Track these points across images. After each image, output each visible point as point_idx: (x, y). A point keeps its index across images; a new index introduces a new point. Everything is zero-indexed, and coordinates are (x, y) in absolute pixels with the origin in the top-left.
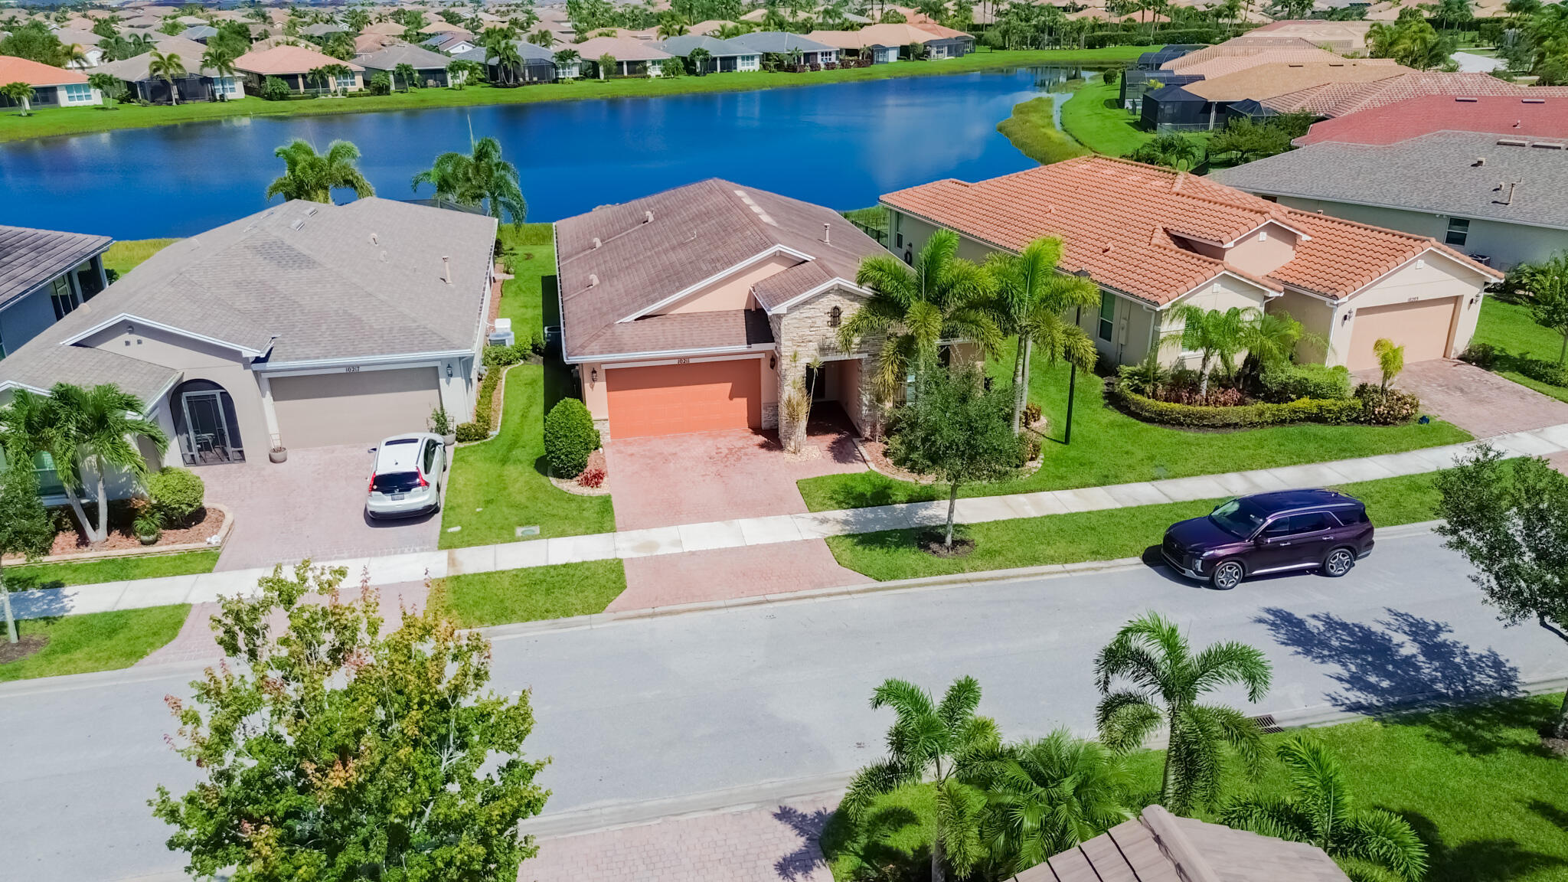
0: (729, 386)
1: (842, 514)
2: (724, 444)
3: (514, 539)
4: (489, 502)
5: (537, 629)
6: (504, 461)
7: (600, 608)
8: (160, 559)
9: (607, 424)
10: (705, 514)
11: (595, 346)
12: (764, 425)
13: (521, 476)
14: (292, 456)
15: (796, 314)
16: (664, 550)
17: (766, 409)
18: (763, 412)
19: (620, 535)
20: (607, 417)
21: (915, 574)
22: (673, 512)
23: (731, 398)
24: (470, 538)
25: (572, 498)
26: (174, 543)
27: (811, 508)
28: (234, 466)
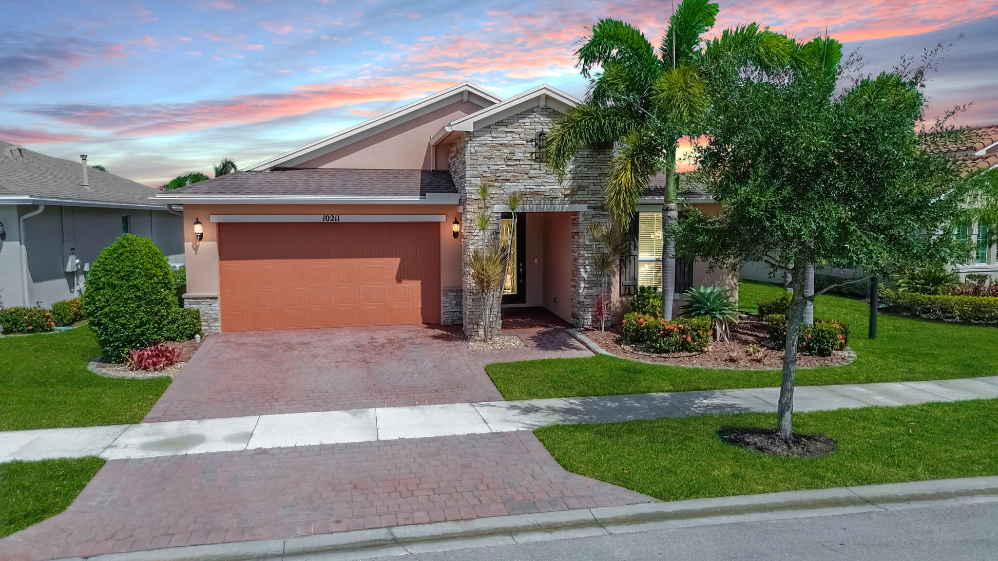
0: (396, 262)
9: (217, 306)
12: (444, 318)
15: (486, 138)
17: (447, 296)
18: (443, 298)
20: (216, 293)
23: (399, 279)
27: (506, 395)
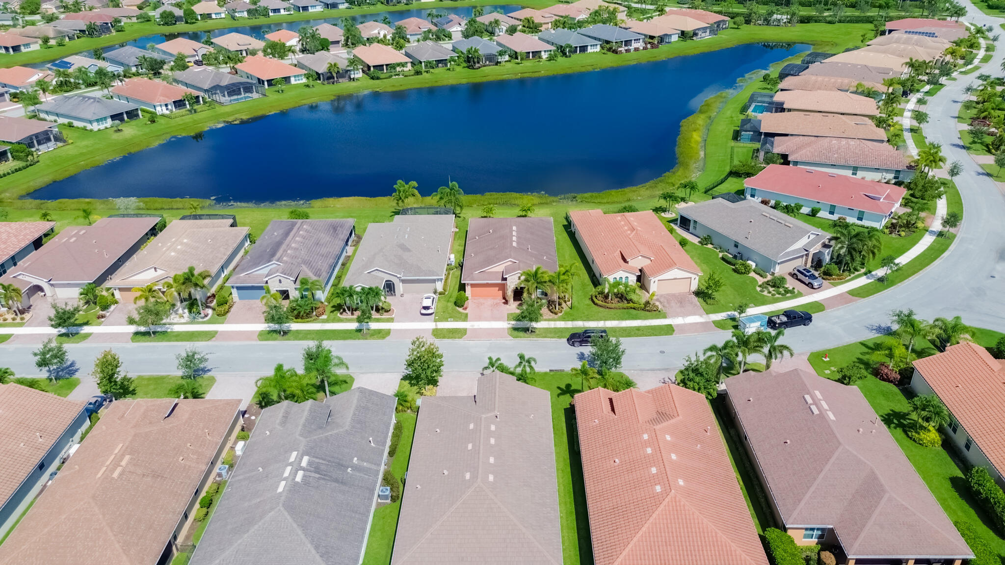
0: (498, 288)
1: (514, 322)
2: (496, 301)
3: (448, 321)
4: (444, 312)
5: (450, 341)
6: (448, 301)
7: (461, 338)
8: (384, 319)
9: (470, 296)
10: (486, 320)
11: (468, 279)
12: (504, 298)
13: (451, 305)
14: (405, 295)
15: (511, 276)
16: (476, 327)
17: (505, 295)
19: (468, 323)
20: (470, 293)
21: (521, 338)
22: (479, 319)
23: (498, 292)
24: (440, 320)
25: (460, 313)
26: (385, 316)
27: (508, 320)
28: (393, 297)
